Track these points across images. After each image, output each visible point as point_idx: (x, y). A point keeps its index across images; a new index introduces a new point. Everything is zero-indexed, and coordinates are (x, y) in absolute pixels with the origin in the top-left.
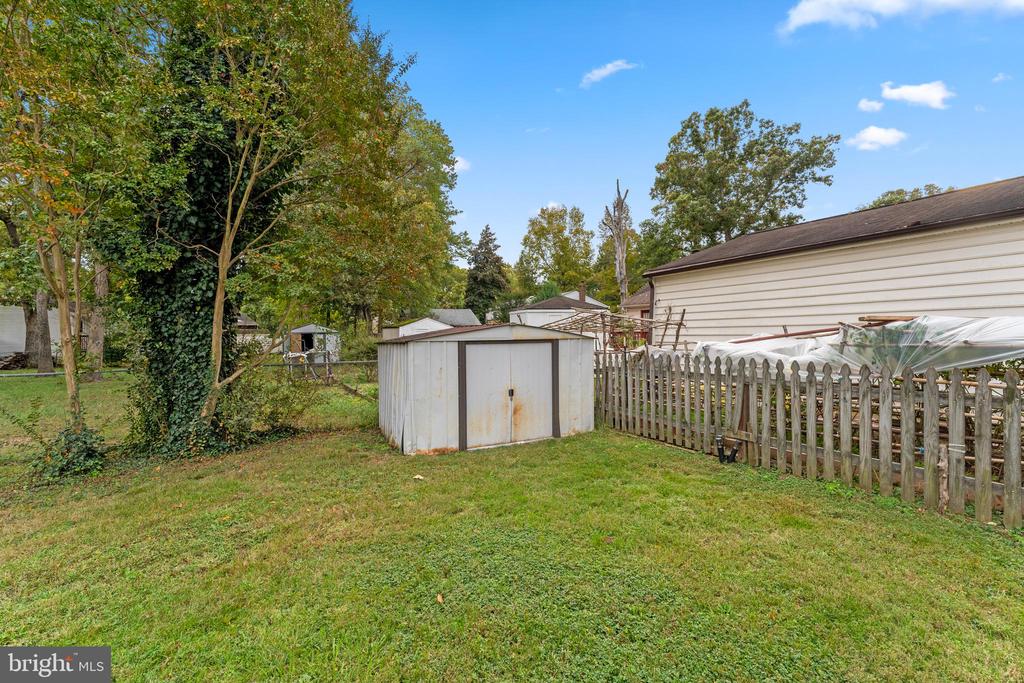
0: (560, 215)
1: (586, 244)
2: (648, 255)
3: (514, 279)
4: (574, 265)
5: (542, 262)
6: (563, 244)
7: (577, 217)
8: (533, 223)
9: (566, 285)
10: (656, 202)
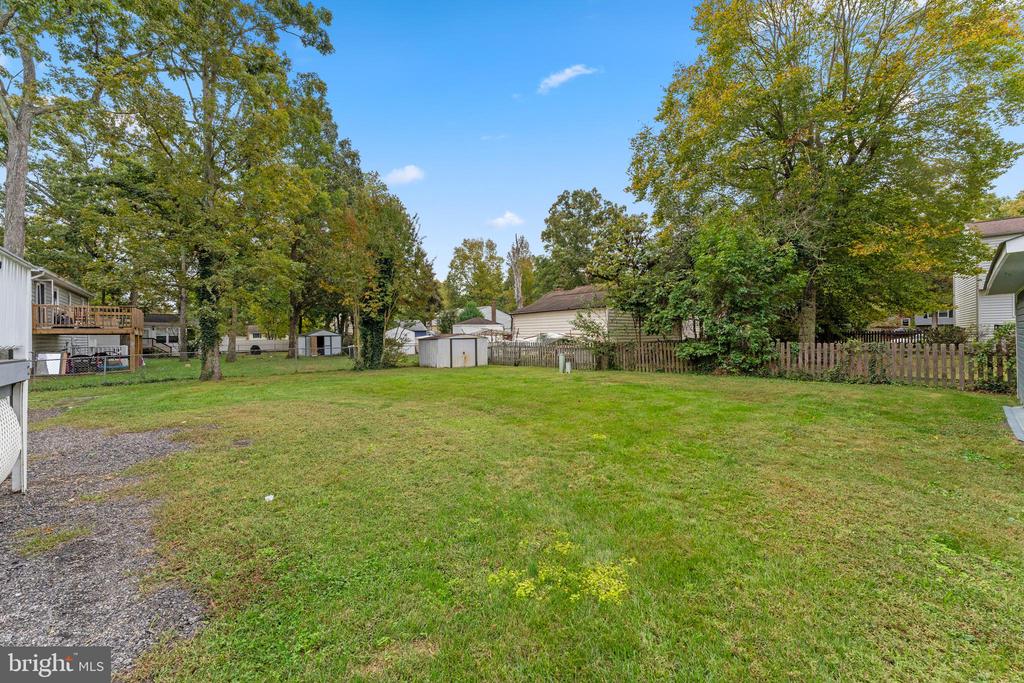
0: (479, 245)
1: (498, 268)
2: (540, 280)
3: (443, 292)
4: (490, 285)
5: (464, 281)
6: (481, 267)
7: (491, 246)
8: (457, 250)
9: (484, 300)
10: (546, 243)
